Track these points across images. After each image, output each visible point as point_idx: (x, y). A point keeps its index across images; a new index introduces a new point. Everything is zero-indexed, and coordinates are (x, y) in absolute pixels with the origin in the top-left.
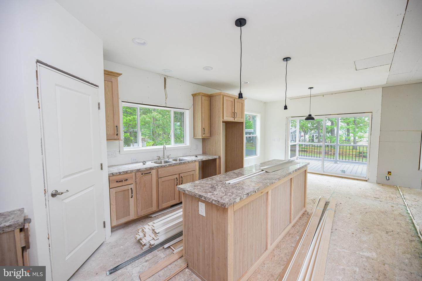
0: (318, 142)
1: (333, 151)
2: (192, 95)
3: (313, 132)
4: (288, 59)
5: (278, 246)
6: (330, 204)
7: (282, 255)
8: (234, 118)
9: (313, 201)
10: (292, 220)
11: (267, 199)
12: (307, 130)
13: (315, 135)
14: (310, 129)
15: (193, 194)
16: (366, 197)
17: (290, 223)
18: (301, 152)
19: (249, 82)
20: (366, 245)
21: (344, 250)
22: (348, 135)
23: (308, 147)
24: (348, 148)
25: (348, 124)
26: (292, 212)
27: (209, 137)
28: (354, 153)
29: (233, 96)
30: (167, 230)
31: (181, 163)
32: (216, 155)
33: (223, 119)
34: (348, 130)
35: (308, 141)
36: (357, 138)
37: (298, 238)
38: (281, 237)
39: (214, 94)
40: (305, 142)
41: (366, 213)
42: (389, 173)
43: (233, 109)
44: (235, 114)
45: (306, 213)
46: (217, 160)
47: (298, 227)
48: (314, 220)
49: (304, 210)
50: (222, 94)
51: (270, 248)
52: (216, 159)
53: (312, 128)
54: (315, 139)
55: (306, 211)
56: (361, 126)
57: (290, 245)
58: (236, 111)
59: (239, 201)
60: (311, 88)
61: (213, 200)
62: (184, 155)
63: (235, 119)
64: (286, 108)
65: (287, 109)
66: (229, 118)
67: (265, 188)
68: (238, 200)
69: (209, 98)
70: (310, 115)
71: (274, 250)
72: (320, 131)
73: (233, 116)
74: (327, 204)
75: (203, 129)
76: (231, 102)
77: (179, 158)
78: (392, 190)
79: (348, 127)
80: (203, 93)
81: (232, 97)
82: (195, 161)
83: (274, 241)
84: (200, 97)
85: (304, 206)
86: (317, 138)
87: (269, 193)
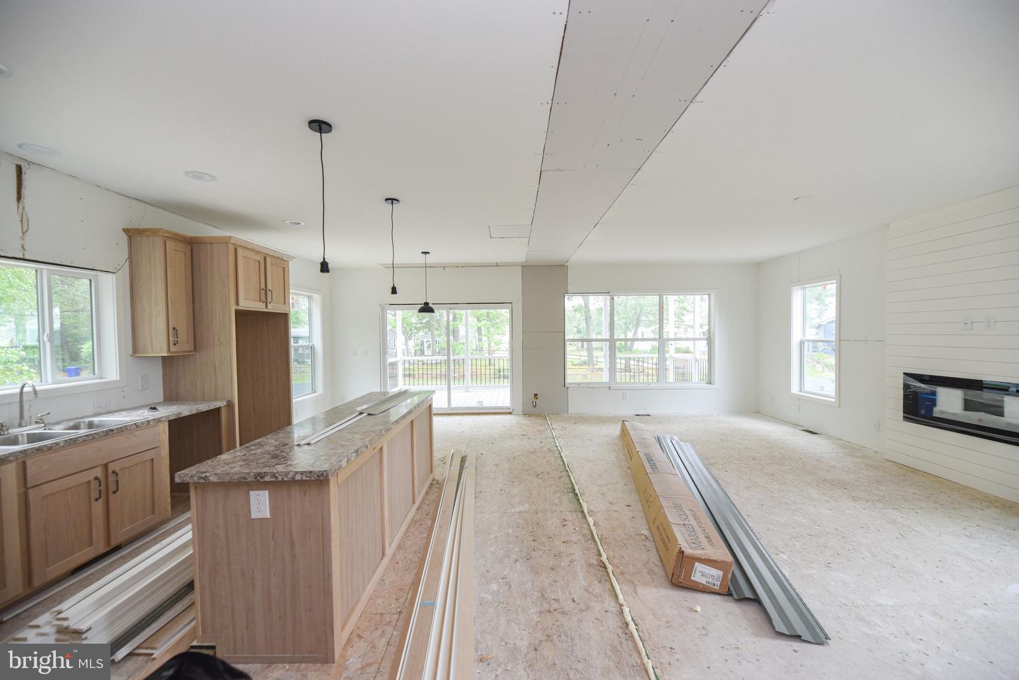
0: (432, 355)
1: (461, 370)
2: (126, 231)
3: (421, 333)
4: (394, 201)
5: (399, 547)
6: (468, 458)
7: (411, 556)
8: (264, 304)
9: (443, 461)
10: (416, 497)
11: (381, 462)
12: (411, 330)
13: (425, 340)
14: (416, 328)
15: (236, 477)
16: (512, 437)
17: (414, 503)
18: (407, 379)
19: (303, 224)
20: (517, 499)
21: (493, 515)
22: (480, 340)
23: (416, 366)
24: (483, 363)
25: (479, 320)
26: (416, 483)
27: (192, 351)
28: (492, 372)
29: (262, 250)
30: (114, 616)
31: (110, 433)
32: (216, 399)
33: (237, 304)
34: (479, 330)
35: (413, 354)
36: (492, 345)
37: (429, 522)
38: (403, 530)
39: (204, 237)
40: (408, 355)
41: (514, 458)
42: (536, 395)
43: (263, 280)
44: (269, 293)
45: (435, 482)
46: (224, 414)
47: (426, 507)
48: (449, 489)
49: (431, 478)
50: (231, 242)
51: (390, 551)
52: (218, 409)
53: (420, 325)
54: (425, 349)
55: (434, 479)
56: (497, 323)
57: (420, 537)
58: (269, 287)
59: (346, 464)
60: (426, 253)
61: (296, 473)
62: (101, 411)
63: (269, 305)
64: (394, 291)
65: (396, 293)
66: (250, 303)
67: (379, 438)
68: (344, 463)
69: (189, 248)
70: (426, 304)
71: (394, 555)
72: (436, 332)
73: (263, 298)
74: (463, 460)
75: (172, 332)
76: (257, 263)
77: (87, 420)
78: (540, 421)
79: (479, 325)
80: (168, 232)
81: (258, 252)
82: (158, 421)
83: (393, 540)
84: (158, 242)
85: (431, 472)
86: (429, 346)
87: (384, 448)
